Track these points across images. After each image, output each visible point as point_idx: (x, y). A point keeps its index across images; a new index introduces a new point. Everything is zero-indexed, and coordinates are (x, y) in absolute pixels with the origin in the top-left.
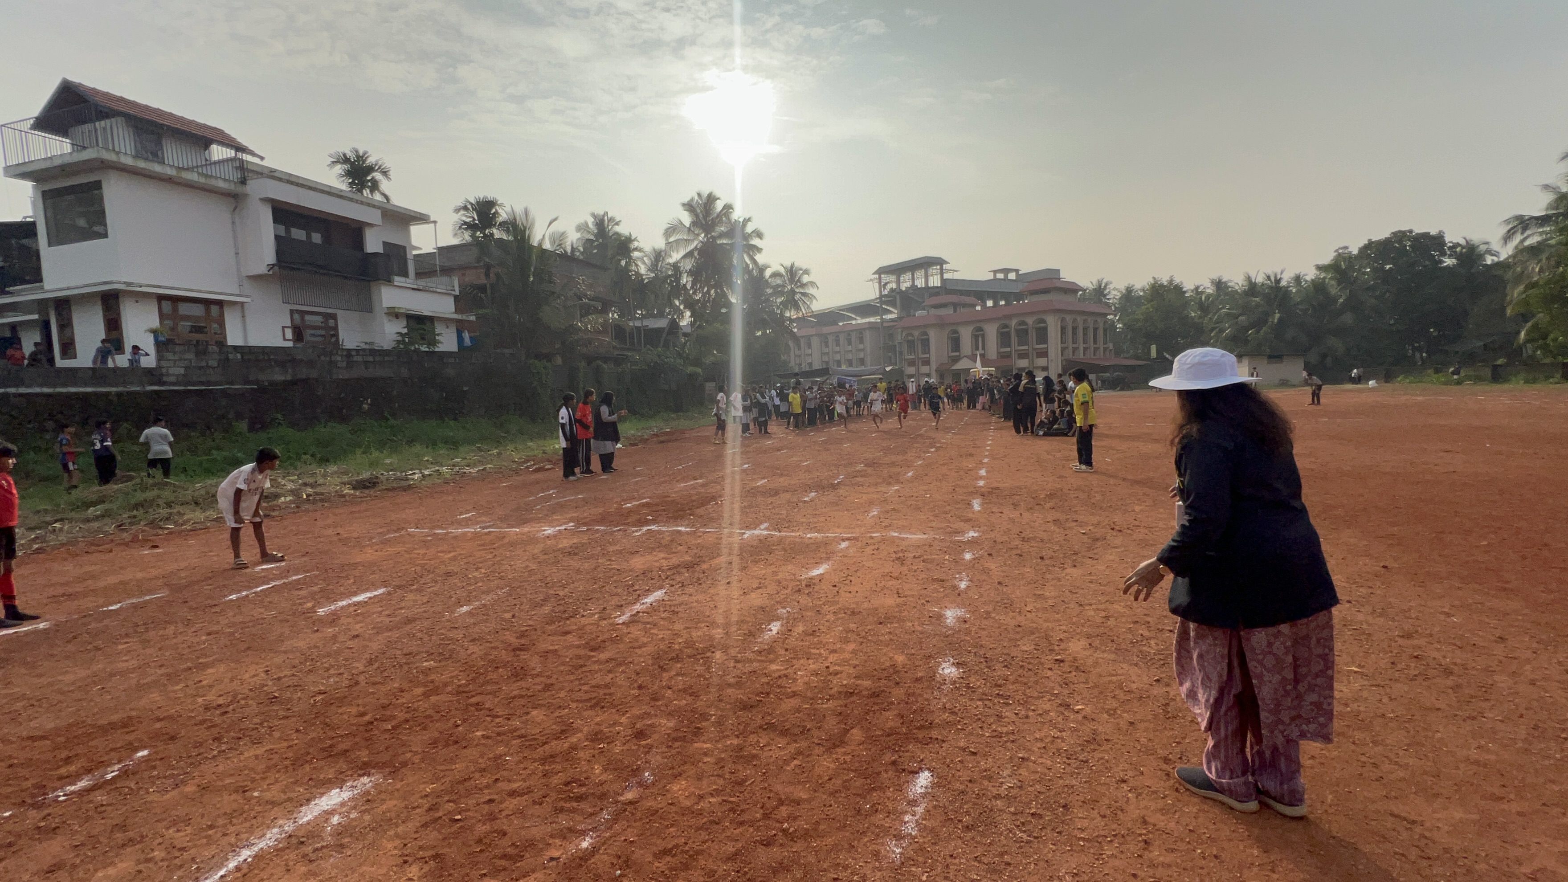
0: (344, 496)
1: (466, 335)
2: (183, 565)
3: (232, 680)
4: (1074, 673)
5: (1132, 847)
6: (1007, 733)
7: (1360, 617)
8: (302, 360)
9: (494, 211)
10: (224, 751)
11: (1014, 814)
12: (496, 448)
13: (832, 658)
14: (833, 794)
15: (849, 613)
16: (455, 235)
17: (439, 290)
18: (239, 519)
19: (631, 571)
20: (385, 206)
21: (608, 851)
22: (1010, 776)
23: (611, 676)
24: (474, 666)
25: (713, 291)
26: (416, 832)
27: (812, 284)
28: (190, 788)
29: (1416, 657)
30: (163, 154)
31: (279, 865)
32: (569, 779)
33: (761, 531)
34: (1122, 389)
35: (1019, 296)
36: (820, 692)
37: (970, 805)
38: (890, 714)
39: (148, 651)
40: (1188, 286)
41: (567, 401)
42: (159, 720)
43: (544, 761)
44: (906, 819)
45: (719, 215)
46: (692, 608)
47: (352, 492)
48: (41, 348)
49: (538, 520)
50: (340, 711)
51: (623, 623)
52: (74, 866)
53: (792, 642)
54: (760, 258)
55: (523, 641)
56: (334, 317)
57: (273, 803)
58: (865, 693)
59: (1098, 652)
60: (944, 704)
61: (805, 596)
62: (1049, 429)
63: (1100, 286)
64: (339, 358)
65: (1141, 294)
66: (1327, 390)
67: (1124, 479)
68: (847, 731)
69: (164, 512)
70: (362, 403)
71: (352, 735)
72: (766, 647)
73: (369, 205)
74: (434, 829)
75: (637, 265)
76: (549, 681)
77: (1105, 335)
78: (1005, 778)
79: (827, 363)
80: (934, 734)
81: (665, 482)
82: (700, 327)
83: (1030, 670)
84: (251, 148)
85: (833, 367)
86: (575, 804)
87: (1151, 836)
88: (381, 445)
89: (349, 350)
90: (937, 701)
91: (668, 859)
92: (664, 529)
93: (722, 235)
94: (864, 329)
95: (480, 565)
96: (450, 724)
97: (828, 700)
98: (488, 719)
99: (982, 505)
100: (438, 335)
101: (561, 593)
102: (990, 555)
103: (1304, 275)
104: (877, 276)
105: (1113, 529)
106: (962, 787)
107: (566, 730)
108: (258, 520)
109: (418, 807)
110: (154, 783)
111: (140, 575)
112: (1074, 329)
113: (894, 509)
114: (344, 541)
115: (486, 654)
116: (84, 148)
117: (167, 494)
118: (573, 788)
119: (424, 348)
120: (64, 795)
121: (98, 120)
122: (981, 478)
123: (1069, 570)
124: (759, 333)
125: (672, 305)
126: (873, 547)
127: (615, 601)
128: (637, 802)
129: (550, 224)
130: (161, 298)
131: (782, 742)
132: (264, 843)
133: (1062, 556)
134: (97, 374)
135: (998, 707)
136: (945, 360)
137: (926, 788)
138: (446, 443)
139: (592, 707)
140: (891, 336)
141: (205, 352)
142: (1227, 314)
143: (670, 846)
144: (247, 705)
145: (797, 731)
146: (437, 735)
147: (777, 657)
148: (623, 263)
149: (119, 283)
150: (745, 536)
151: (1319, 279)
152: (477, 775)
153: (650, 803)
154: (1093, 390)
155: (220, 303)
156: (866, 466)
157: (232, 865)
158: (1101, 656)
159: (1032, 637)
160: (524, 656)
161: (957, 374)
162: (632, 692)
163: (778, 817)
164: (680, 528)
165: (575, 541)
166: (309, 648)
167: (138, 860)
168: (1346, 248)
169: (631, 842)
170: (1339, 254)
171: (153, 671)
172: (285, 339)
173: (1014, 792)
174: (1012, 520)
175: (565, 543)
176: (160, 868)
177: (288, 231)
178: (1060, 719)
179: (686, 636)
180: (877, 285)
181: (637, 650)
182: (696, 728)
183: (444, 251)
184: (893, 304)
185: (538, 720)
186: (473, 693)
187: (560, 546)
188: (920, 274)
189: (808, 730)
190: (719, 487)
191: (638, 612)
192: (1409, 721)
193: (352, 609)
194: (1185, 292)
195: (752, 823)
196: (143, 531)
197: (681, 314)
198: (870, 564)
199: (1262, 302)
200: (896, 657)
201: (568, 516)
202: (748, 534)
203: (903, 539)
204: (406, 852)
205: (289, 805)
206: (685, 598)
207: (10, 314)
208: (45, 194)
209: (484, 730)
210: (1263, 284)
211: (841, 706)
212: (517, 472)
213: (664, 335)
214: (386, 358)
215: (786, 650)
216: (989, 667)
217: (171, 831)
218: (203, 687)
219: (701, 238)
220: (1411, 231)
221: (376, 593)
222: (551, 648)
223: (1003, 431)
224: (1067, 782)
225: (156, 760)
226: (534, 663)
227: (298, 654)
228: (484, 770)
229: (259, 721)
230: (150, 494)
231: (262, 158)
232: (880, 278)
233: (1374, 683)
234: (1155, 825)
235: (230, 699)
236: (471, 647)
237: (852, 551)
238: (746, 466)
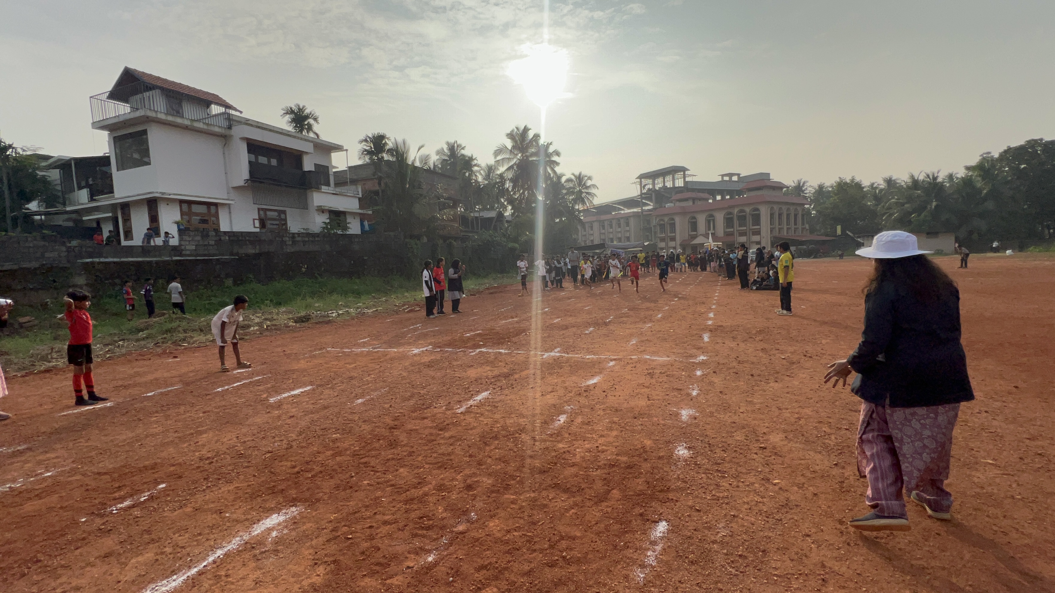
0: (289, 327)
1: (366, 223)
2: (192, 368)
3: (216, 442)
4: (773, 457)
5: (813, 583)
6: (723, 497)
7: (995, 423)
8: (265, 240)
9: (384, 142)
10: (210, 487)
11: (726, 554)
12: (384, 297)
13: (601, 440)
14: (598, 534)
15: (614, 410)
16: (360, 158)
17: (348, 194)
18: (224, 341)
19: (468, 378)
20: (315, 140)
21: (445, 564)
22: (724, 528)
23: (452, 447)
24: (364, 438)
25: (526, 192)
26: (324, 545)
27: (594, 186)
28: (189, 510)
29: (1040, 454)
30: (183, 112)
31: (239, 561)
32: (422, 515)
33: (555, 353)
34: (815, 257)
35: (740, 192)
36: (592, 463)
37: (694, 547)
38: (640, 481)
39: (169, 422)
40: (866, 183)
41: (427, 266)
42: (174, 465)
43: (406, 502)
44: (649, 554)
45: (531, 141)
46: (506, 404)
47: (294, 324)
48: (113, 234)
49: (409, 344)
50: (280, 464)
51: (462, 413)
52: (119, 554)
53: (573, 429)
54: (558, 170)
55: (396, 423)
56: (284, 212)
57: (237, 521)
58: (623, 465)
59: (792, 442)
60: (679, 475)
61: (583, 398)
62: (760, 285)
63: (799, 184)
64: (287, 239)
65: (830, 189)
66: (973, 257)
67: (815, 321)
68: (610, 491)
69: (182, 336)
70: (302, 267)
71: (287, 480)
72: (556, 432)
73: (306, 140)
74: (335, 544)
75: (476, 176)
76: (412, 450)
77: (803, 219)
78: (720, 529)
79: (604, 240)
80: (671, 495)
81: (492, 319)
82: (517, 216)
83: (741, 453)
84: (234, 106)
85: (608, 243)
86: (425, 532)
87: (827, 576)
88: (313, 294)
89: (293, 234)
90: (673, 473)
91: (485, 571)
92: (490, 351)
93: (533, 154)
94: (630, 217)
95: (371, 372)
96: (347, 476)
97: (597, 469)
98: (372, 473)
99: (710, 338)
100: (349, 223)
101: (422, 392)
102: (714, 372)
103: (956, 174)
104: (639, 180)
105: (805, 356)
106: (689, 534)
107: (421, 483)
108: (235, 341)
109: (325, 528)
110: (167, 505)
111: (166, 375)
112: (780, 215)
113: (647, 340)
114: (288, 356)
115: (372, 431)
116: (137, 109)
117: (184, 324)
118: (424, 521)
119: (339, 232)
120: (116, 510)
121: (145, 91)
122: (710, 319)
123: (772, 384)
124: (558, 220)
125: (498, 201)
126: (632, 365)
127: (456, 398)
128: (465, 533)
129: (419, 149)
130: (181, 202)
131: (564, 496)
132: (231, 546)
133: (767, 374)
134: (145, 250)
135: (716, 478)
136: (686, 237)
137: (664, 533)
138: (353, 293)
139: (439, 468)
140: (649, 222)
141: (208, 236)
142: (896, 203)
143: (486, 563)
144: (225, 458)
145: (574, 489)
146: (339, 482)
147: (563, 439)
148: (467, 174)
149: (157, 193)
150: (544, 357)
151: (968, 176)
152: (363, 510)
153: (474, 534)
154: (793, 258)
155: (216, 205)
156: (629, 310)
157: (211, 559)
158: (794, 445)
159: (744, 430)
160: (396, 432)
161: (695, 248)
162: (465, 459)
163: (560, 548)
164: (501, 351)
165: (432, 358)
166: (264, 423)
167: (156, 553)
168: (989, 153)
169: (461, 559)
170: (984, 158)
171: (171, 434)
172: (255, 227)
173: (727, 539)
174: (732, 349)
175: (426, 359)
176: (169, 559)
177: (257, 158)
178: (762, 489)
179: (502, 423)
180: (639, 186)
181: (469, 431)
182: (506, 484)
183: (352, 169)
184: (650, 199)
185: (403, 475)
186: (363, 456)
187: (423, 361)
188: (669, 178)
189: (583, 489)
190: (528, 323)
191: (471, 406)
192: (1033, 502)
193: (290, 399)
194: (863, 188)
195: (542, 551)
196: (169, 347)
197: (505, 208)
198: (630, 377)
199: (922, 194)
200: (645, 441)
201: (429, 341)
202: (546, 355)
203: (653, 361)
204: (316, 557)
205: (247, 523)
206: (503, 397)
207: (96, 213)
208: (115, 138)
209: (369, 480)
210: (923, 181)
211: (606, 474)
212: (397, 312)
213: (494, 222)
214: (317, 239)
215: (570, 434)
216: (711, 451)
217: (177, 535)
218: (199, 446)
219: (518, 157)
220: (1041, 140)
221: (306, 389)
222: (414, 427)
223: (727, 287)
224: (766, 534)
225: (170, 490)
226: (403, 438)
227: (256, 427)
228: (367, 506)
229: (231, 469)
230: (174, 325)
231: (241, 112)
232: (641, 182)
233: (1006, 472)
234: (830, 568)
235: (214, 454)
236: (363, 426)
237: (617, 368)
238: (547, 309)
